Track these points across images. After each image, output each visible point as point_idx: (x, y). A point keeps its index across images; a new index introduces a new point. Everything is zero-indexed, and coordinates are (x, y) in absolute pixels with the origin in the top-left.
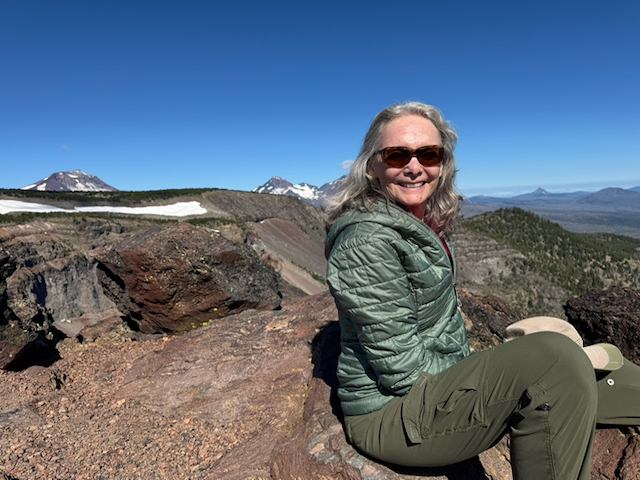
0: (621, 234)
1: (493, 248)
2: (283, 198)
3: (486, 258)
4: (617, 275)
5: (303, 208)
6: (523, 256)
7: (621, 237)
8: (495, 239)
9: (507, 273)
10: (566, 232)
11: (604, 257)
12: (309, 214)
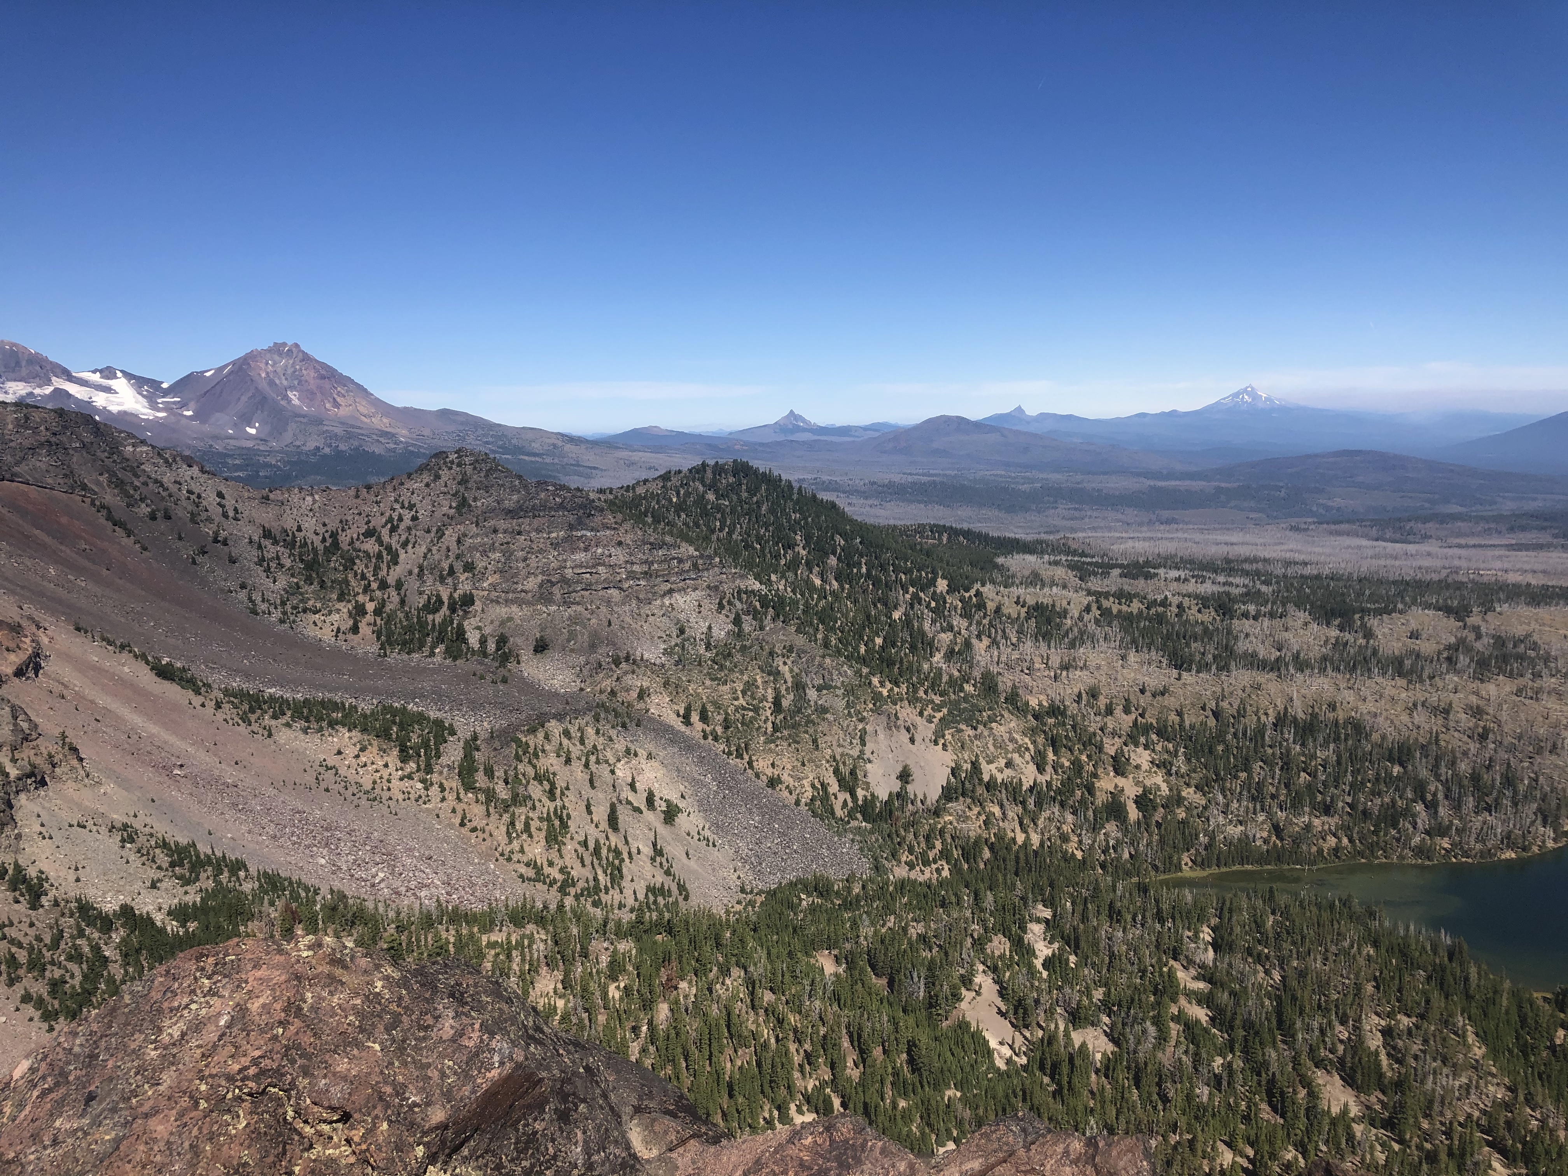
0: (965, 526)
1: (687, 566)
2: (36, 416)
3: (671, 591)
4: (959, 622)
5: (114, 449)
6: (757, 586)
7: (967, 534)
8: (690, 541)
9: (721, 629)
10: (852, 521)
11: (933, 583)
12: (135, 469)
